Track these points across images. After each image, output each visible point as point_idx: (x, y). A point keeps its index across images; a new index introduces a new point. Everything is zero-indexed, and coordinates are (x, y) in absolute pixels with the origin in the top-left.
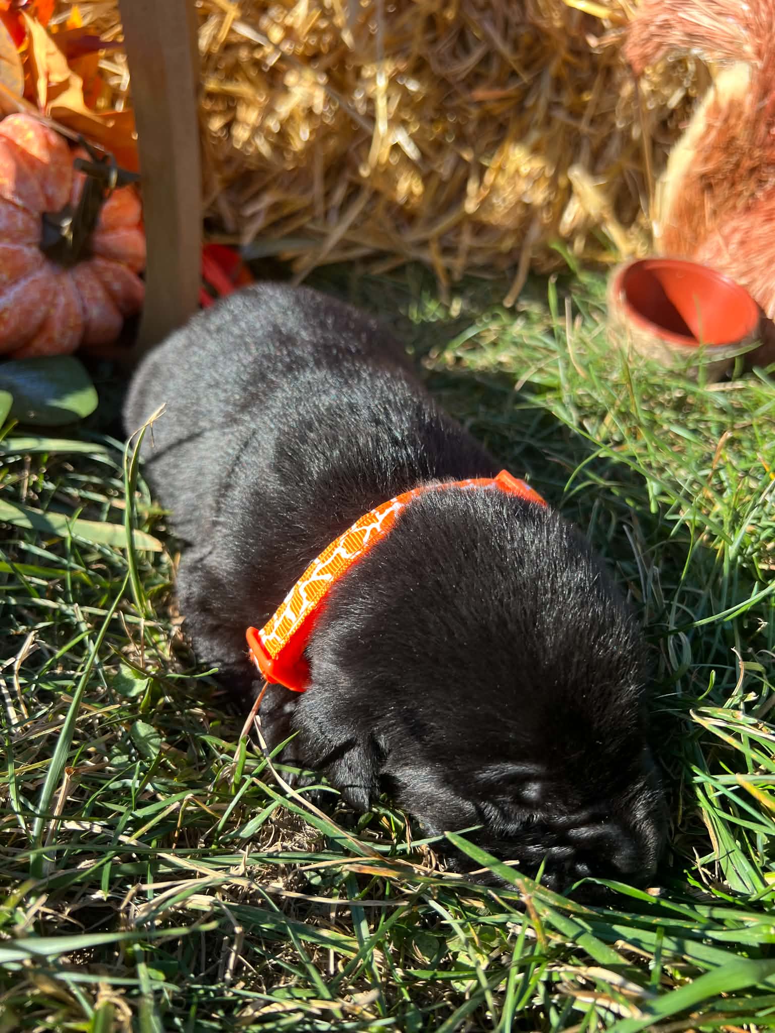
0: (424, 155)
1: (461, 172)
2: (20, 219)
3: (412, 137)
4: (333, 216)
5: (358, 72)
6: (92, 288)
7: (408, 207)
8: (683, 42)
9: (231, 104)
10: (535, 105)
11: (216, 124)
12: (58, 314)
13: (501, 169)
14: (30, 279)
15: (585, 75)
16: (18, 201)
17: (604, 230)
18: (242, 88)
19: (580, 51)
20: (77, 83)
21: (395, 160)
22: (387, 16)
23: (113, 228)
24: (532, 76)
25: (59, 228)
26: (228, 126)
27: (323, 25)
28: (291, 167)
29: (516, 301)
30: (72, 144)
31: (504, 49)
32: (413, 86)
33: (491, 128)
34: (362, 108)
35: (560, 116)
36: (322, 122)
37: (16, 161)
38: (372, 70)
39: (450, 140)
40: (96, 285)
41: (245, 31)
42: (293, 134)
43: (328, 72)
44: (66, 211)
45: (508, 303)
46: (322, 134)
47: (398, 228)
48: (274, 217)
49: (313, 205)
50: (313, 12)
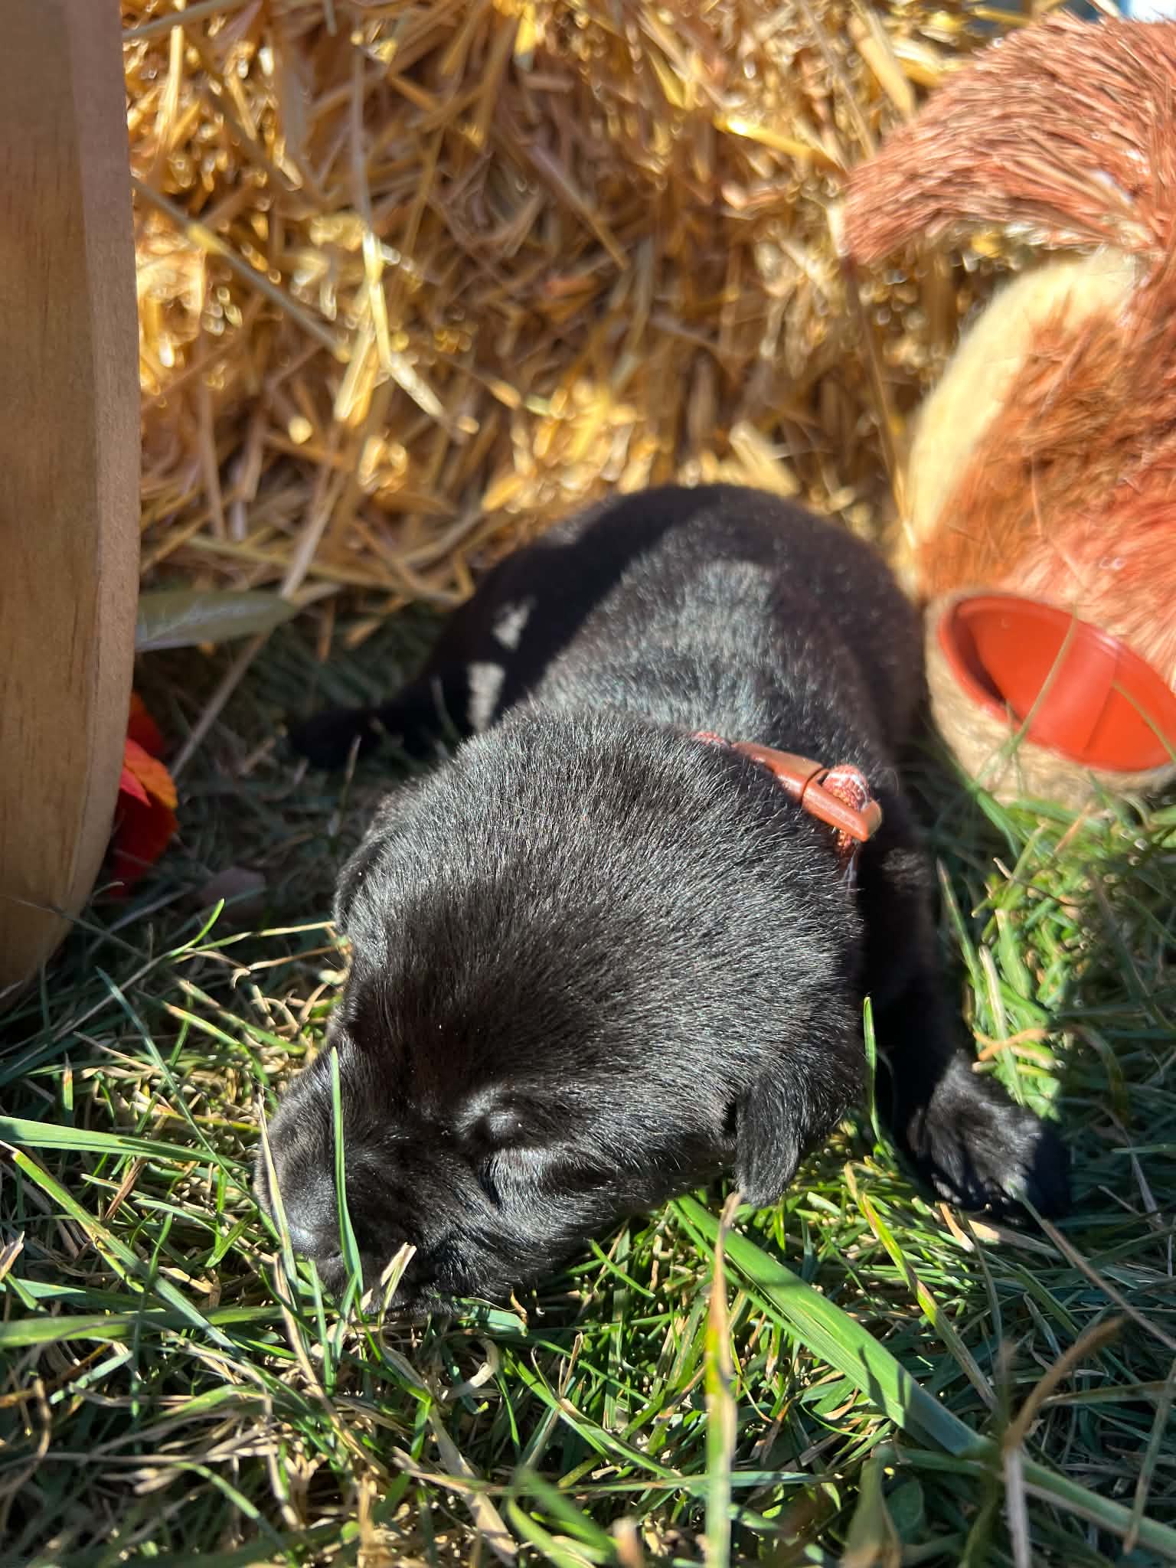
1: (493, 422)
5: (299, 232)
7: (382, 496)
8: (993, 211)
10: (629, 310)
24: (625, 249)
31: (584, 204)
33: (544, 344)
34: (330, 306)
35: (670, 325)
36: (202, 329)
38: (336, 226)
39: (467, 366)
49: (203, 498)
50: (185, 102)
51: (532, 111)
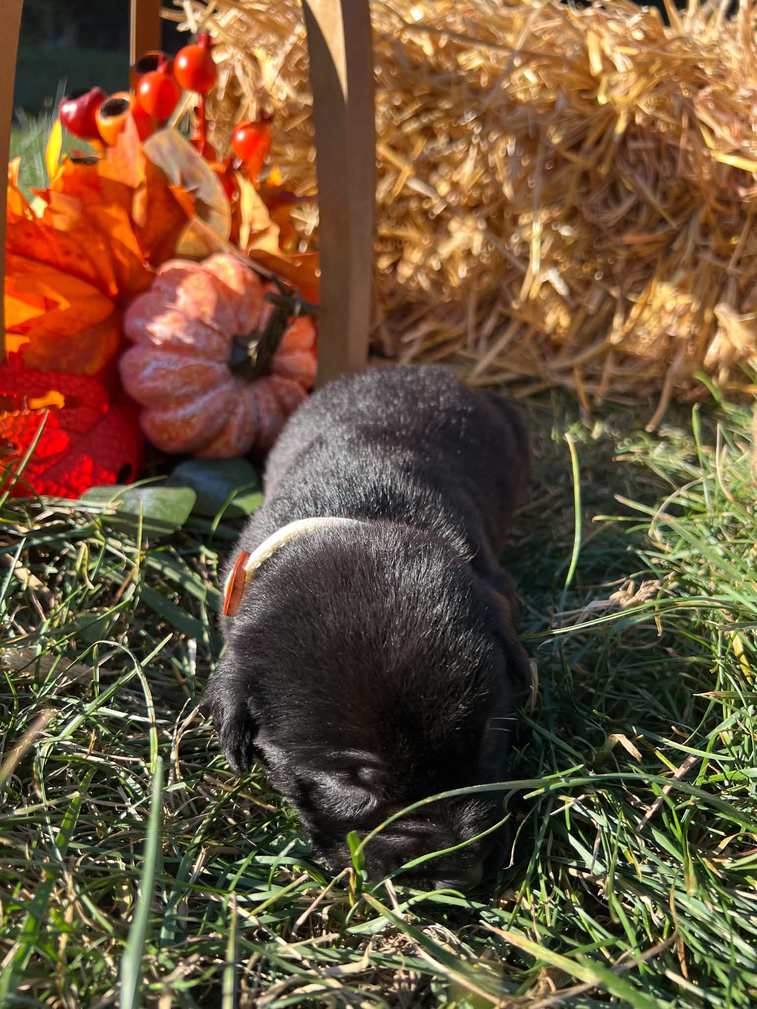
0: (572, 292)
1: (607, 307)
2: (215, 341)
3: (562, 276)
4: (483, 344)
5: (515, 220)
6: (268, 401)
7: (554, 337)
9: (399, 247)
10: (682, 249)
11: (384, 263)
12: (236, 421)
13: (646, 305)
14: (217, 391)
15: (733, 221)
16: (216, 326)
17: (750, 362)
18: (410, 233)
19: (727, 200)
20: (275, 231)
21: (544, 295)
22: (545, 173)
23: (290, 350)
24: (681, 221)
25: (246, 349)
26: (394, 265)
27: (486, 181)
28: (448, 300)
29: (658, 427)
30: (264, 279)
31: (654, 200)
32: (565, 231)
33: (638, 267)
34: (517, 251)
35: (707, 257)
36: (479, 262)
37: (218, 292)
38: (529, 218)
39: (598, 278)
40: (271, 397)
41: (417, 186)
42: (452, 272)
43: (488, 220)
44: (253, 335)
45: (649, 428)
46: (478, 272)
47: (543, 356)
48: (429, 344)
49: (465, 334)
50: (478, 170)
51: (632, 158)
